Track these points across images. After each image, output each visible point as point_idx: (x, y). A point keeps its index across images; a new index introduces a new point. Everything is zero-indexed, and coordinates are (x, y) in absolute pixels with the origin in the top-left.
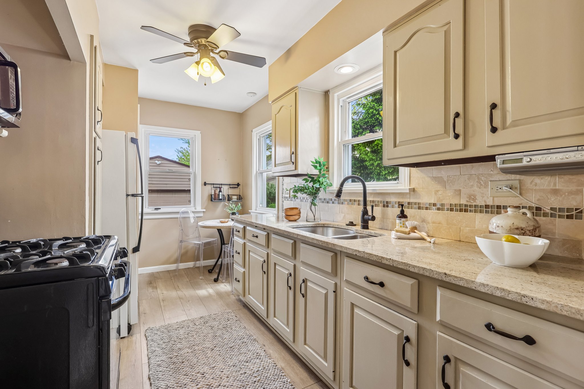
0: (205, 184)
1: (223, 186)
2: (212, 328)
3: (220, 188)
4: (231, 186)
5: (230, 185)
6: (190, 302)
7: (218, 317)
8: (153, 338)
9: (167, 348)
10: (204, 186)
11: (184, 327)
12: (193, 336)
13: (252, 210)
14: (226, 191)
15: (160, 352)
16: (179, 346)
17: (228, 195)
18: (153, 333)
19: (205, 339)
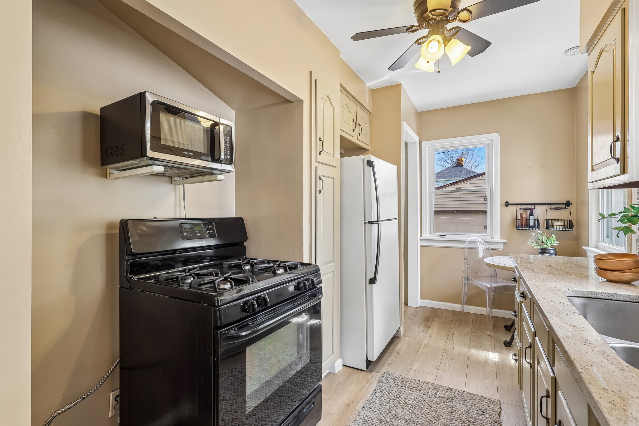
0: (507, 204)
1: (537, 207)
2: (453, 411)
3: (531, 210)
4: (552, 206)
5: (550, 204)
6: (453, 361)
7: (471, 401)
8: (383, 386)
9: (386, 406)
10: (505, 207)
11: (422, 391)
12: (422, 408)
13: (588, 246)
14: (541, 213)
15: (377, 406)
16: (399, 411)
17: (546, 220)
18: (387, 379)
19: (433, 422)
